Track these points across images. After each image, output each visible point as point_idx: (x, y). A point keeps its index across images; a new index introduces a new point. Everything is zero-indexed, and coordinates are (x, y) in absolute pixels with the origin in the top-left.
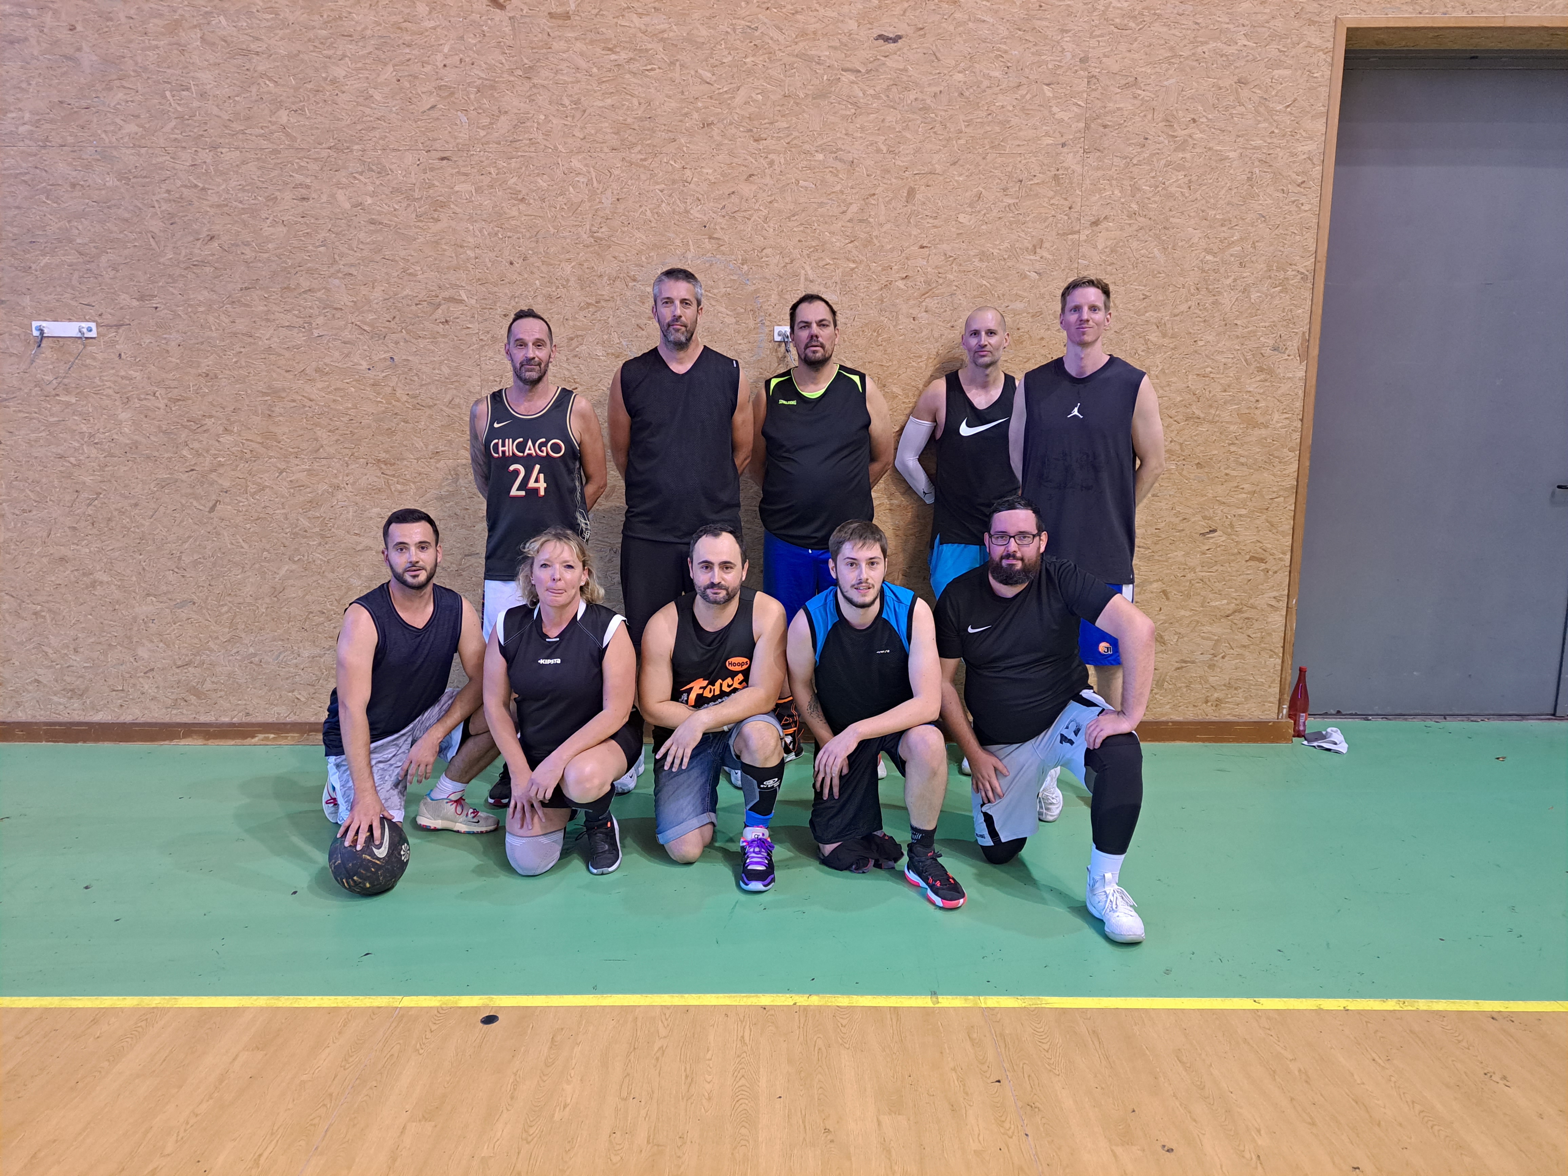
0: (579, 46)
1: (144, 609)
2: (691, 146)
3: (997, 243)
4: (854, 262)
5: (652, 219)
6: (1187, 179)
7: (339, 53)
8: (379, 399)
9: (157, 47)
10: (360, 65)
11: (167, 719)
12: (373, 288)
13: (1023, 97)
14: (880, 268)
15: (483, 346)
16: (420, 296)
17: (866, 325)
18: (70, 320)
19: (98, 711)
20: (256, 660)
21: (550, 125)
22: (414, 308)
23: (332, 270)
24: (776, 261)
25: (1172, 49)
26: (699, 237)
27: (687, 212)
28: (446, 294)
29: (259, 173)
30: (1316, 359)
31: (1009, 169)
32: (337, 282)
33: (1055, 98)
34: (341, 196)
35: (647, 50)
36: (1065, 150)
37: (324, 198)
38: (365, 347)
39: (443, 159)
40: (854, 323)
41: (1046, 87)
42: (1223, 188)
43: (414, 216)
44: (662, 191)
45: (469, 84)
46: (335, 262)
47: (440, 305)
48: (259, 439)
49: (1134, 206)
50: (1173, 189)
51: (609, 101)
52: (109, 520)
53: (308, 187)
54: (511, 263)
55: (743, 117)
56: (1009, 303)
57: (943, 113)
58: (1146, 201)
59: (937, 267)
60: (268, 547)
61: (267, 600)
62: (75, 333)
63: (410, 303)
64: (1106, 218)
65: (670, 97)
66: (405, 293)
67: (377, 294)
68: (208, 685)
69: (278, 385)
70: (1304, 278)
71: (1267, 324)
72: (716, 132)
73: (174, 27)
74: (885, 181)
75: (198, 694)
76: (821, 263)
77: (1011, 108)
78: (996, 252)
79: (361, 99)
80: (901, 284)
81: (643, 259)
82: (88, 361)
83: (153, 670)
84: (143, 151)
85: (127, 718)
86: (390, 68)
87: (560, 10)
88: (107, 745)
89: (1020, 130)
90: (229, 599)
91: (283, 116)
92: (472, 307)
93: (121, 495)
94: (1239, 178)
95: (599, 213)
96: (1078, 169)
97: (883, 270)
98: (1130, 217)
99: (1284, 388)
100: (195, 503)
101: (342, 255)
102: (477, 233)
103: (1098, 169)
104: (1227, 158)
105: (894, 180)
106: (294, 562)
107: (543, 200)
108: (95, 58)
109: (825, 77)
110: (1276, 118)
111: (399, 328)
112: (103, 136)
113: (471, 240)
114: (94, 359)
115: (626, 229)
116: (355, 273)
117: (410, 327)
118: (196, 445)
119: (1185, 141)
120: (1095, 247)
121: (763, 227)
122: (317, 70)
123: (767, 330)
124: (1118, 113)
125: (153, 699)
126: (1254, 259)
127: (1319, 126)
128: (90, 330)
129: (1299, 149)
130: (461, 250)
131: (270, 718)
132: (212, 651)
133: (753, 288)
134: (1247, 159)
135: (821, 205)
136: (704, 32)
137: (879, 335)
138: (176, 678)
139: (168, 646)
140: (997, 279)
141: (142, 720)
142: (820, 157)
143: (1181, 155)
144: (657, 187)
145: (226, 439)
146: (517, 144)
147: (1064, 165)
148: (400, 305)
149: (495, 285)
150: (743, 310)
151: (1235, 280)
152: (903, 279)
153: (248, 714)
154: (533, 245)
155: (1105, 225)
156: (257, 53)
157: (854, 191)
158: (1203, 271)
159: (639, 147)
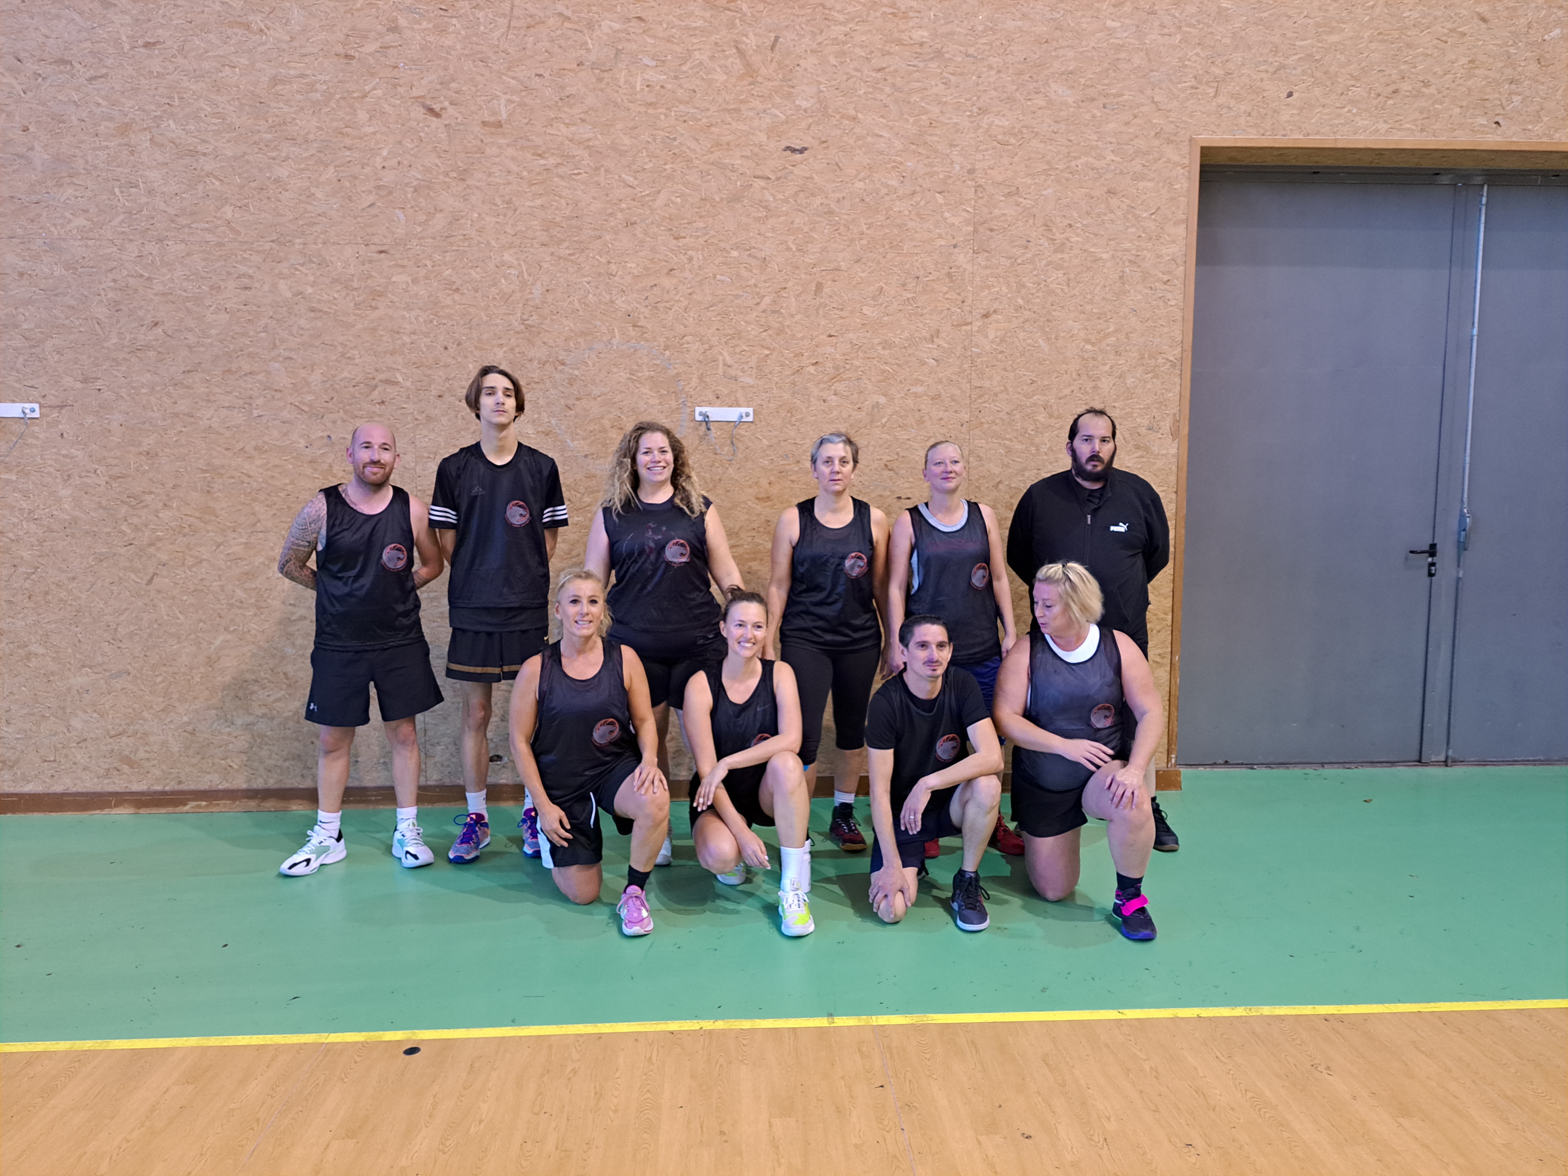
0: (510, 151)
1: (79, 681)
2: (616, 243)
3: (898, 332)
4: (768, 348)
5: (579, 308)
6: (1065, 278)
7: (284, 154)
8: (316, 475)
9: (107, 147)
10: (303, 166)
11: (98, 789)
12: (312, 371)
13: (918, 203)
14: (792, 355)
15: (418, 425)
16: (358, 379)
17: (781, 406)
18: (13, 401)
19: (28, 782)
20: (190, 728)
21: (483, 222)
22: (351, 389)
23: (273, 354)
24: (696, 348)
25: (1048, 163)
26: (623, 325)
27: (612, 302)
28: (383, 376)
29: (204, 264)
30: (1187, 437)
31: (908, 266)
32: (277, 365)
33: (946, 204)
34: (282, 285)
35: (574, 157)
36: (956, 250)
37: (266, 288)
38: (303, 427)
39: (381, 252)
40: (770, 405)
41: (937, 195)
42: (1098, 284)
43: (352, 304)
44: (588, 283)
45: (407, 185)
46: (275, 346)
47: (376, 387)
48: (197, 514)
49: (1020, 301)
50: (1053, 286)
51: (539, 202)
52: (47, 593)
53: (251, 277)
54: (446, 348)
55: (664, 218)
56: (911, 387)
57: (846, 217)
58: (1030, 296)
59: (844, 354)
60: (204, 617)
61: (202, 670)
62: (18, 414)
63: (347, 384)
64: (995, 311)
65: (594, 198)
66: (343, 376)
67: (316, 378)
68: (141, 754)
69: (217, 462)
70: (1173, 366)
71: (1142, 407)
72: (638, 231)
73: (124, 129)
74: (795, 276)
75: (131, 763)
76: (738, 350)
77: (907, 213)
78: (897, 340)
79: (303, 198)
80: (811, 369)
81: (572, 345)
82: (30, 441)
83: (85, 740)
84: (91, 243)
85: (58, 788)
86: (331, 169)
87: (492, 119)
88: (37, 816)
89: (916, 232)
90: (165, 669)
91: (228, 212)
92: (408, 389)
93: (60, 569)
94: (1111, 277)
95: (529, 303)
96: (969, 267)
97: (795, 356)
98: (1016, 310)
99: (1159, 464)
100: (133, 576)
101: (283, 341)
102: (413, 320)
103: (986, 268)
104: (1101, 259)
105: (803, 276)
106: (230, 632)
107: (476, 291)
108: (46, 157)
109: (739, 183)
110: (1142, 223)
111: (337, 409)
112: (52, 229)
113: (408, 327)
114: (37, 438)
115: (555, 317)
116: (295, 357)
117: (348, 407)
118: (135, 520)
119: (1064, 244)
120: (987, 337)
121: (683, 316)
122: (261, 170)
123: (688, 410)
124: (1003, 218)
125: (85, 769)
126: (1128, 348)
127: (1181, 230)
128: (33, 410)
129: (1164, 251)
130: (398, 336)
131: (203, 786)
132: (145, 720)
133: (675, 371)
134: (1118, 260)
135: (737, 297)
136: (627, 141)
137: (792, 416)
138: (109, 747)
139: (102, 716)
140: (898, 365)
141: (73, 790)
142: (735, 254)
143: (1060, 256)
144: (585, 279)
145: (165, 515)
146: (452, 240)
147: (956, 263)
148: (338, 387)
149: (430, 368)
150: (665, 392)
151: (1111, 368)
152: (813, 365)
153: (180, 782)
154: (466, 331)
155: (995, 317)
156: (204, 154)
157: (767, 285)
158: (1084, 359)
159: (567, 244)
